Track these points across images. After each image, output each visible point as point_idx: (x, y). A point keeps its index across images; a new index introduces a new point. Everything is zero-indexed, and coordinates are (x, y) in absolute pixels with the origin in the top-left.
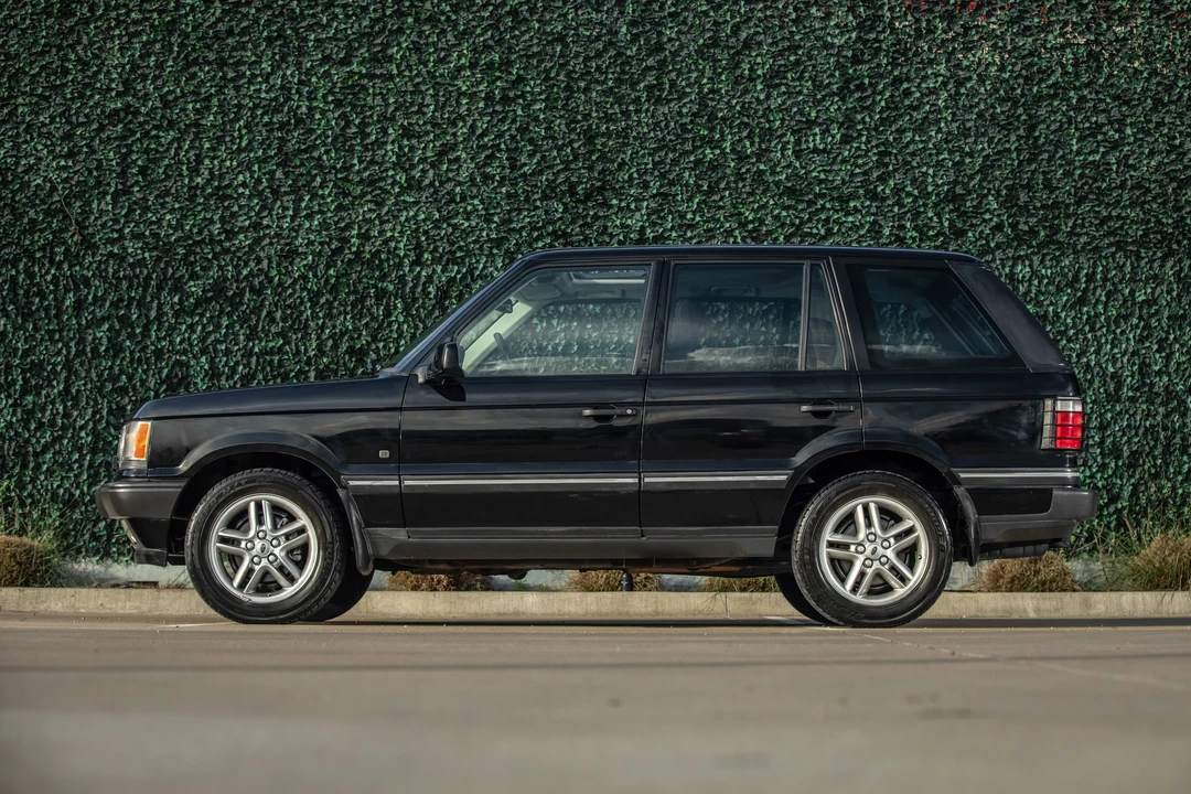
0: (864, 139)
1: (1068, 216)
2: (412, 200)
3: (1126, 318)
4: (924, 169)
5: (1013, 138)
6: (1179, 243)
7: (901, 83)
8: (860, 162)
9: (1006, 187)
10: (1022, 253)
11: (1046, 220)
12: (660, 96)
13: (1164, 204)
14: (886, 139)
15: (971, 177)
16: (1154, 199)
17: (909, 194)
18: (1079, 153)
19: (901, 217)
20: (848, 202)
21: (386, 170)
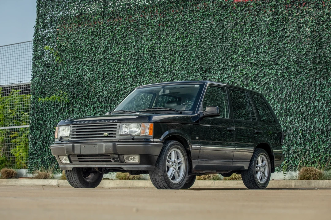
0: (274, 47)
2: (166, 75)
4: (290, 54)
7: (284, 30)
8: (273, 54)
9: (313, 58)
12: (223, 41)
14: (280, 47)
20: (270, 66)
21: (160, 68)
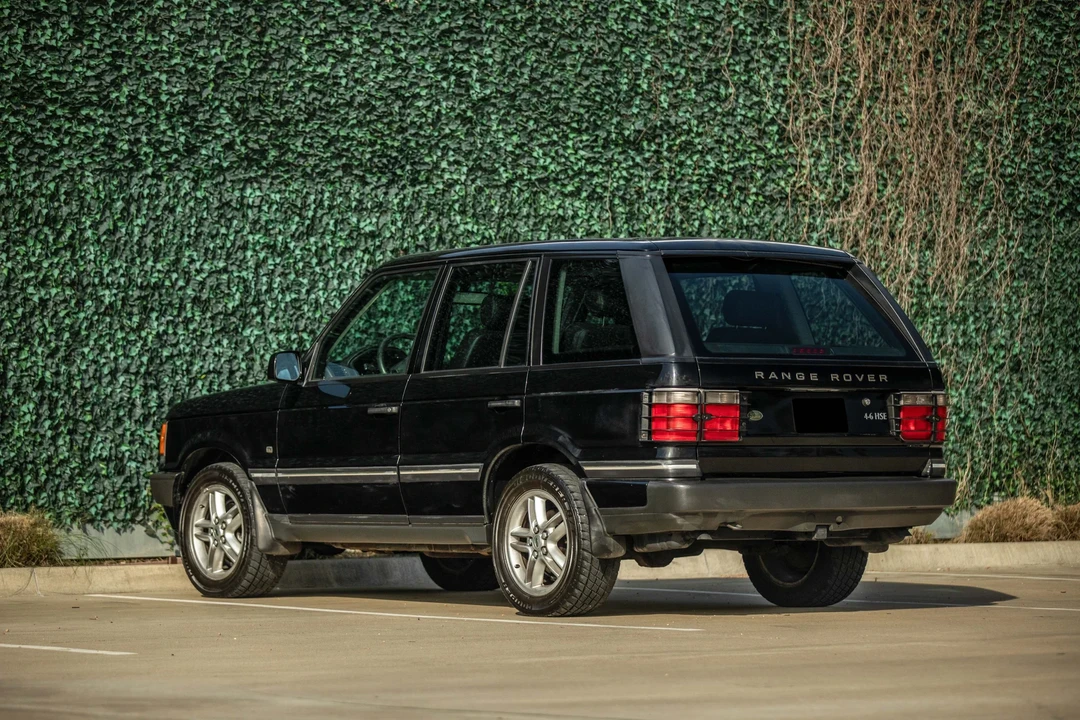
0: (97, 36)
1: (297, 135)
3: (351, 249)
4: (157, 74)
5: (245, 43)
6: (402, 168)
8: (92, 63)
9: (238, 99)
10: (253, 175)
11: (277, 139)
13: (389, 124)
14: (120, 37)
15: (204, 86)
16: (380, 118)
17: (143, 103)
18: (308, 64)
19: (135, 128)
20: (80, 109)
